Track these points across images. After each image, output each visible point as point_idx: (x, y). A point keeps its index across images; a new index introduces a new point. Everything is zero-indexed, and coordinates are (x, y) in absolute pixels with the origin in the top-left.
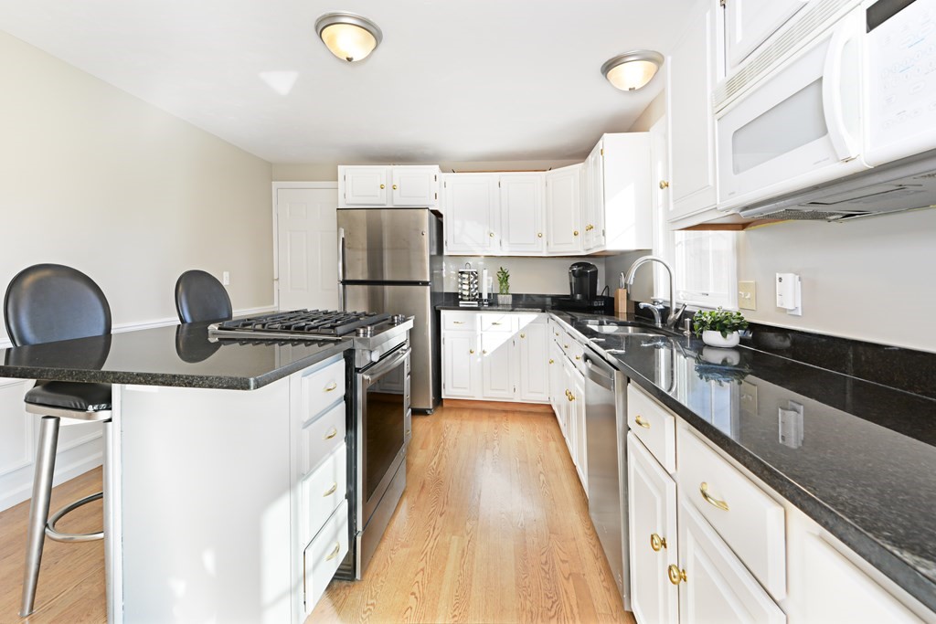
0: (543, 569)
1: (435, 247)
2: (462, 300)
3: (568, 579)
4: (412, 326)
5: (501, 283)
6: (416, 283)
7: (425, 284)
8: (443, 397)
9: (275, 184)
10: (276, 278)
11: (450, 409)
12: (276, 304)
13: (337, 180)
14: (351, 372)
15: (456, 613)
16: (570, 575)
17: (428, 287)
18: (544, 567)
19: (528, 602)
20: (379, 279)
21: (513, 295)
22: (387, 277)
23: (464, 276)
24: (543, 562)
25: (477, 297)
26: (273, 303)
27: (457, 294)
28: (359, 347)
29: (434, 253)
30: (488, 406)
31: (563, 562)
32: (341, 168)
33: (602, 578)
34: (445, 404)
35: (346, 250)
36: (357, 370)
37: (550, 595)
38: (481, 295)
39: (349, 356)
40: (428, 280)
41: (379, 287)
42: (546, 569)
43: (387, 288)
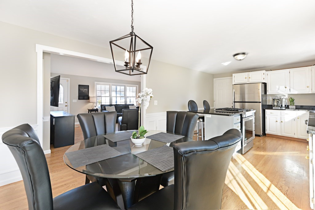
1: (264, 92)
2: (274, 107)
4: (255, 112)
5: (291, 102)
6: (257, 102)
7: (260, 102)
8: (266, 133)
9: (214, 79)
10: (214, 101)
11: (269, 137)
12: (214, 107)
13: (232, 76)
14: (242, 118)
17: (261, 103)
20: (244, 101)
21: (296, 106)
22: (246, 101)
23: (275, 100)
25: (280, 106)
26: (213, 106)
27: (272, 105)
28: (243, 114)
29: (263, 94)
30: (283, 138)
32: (233, 74)
34: (267, 135)
35: (235, 94)
36: (243, 118)
38: (282, 106)
39: (241, 115)
40: (261, 101)
41: (244, 103)
43: (246, 103)
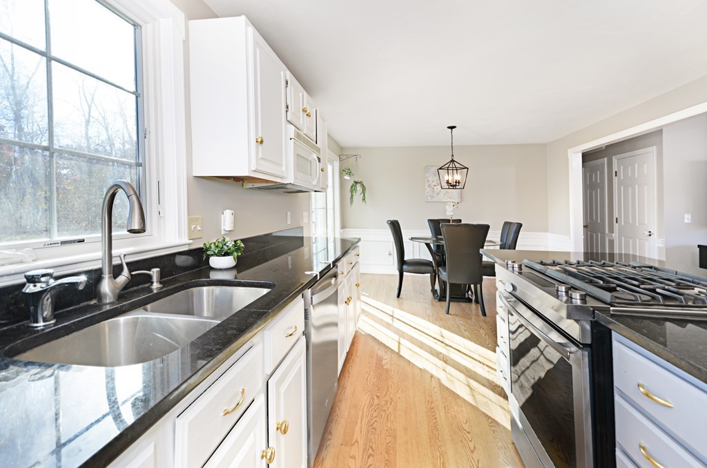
0: (373, 451)
3: (357, 441)
15: (435, 421)
16: (353, 445)
18: (372, 452)
19: (389, 426)
24: (371, 458)
31: (353, 457)
33: (329, 442)
37: (373, 430)
42: (371, 450)
